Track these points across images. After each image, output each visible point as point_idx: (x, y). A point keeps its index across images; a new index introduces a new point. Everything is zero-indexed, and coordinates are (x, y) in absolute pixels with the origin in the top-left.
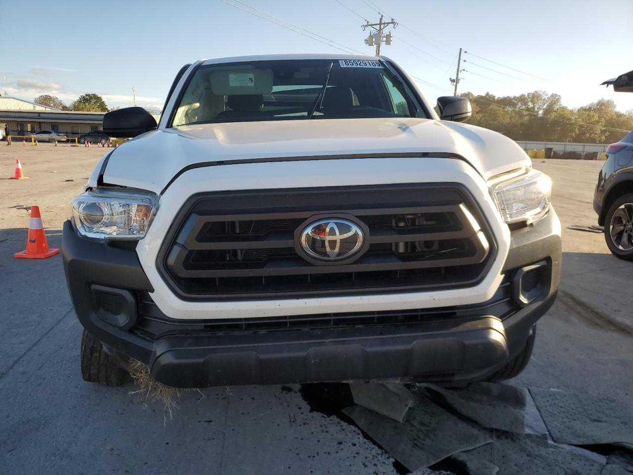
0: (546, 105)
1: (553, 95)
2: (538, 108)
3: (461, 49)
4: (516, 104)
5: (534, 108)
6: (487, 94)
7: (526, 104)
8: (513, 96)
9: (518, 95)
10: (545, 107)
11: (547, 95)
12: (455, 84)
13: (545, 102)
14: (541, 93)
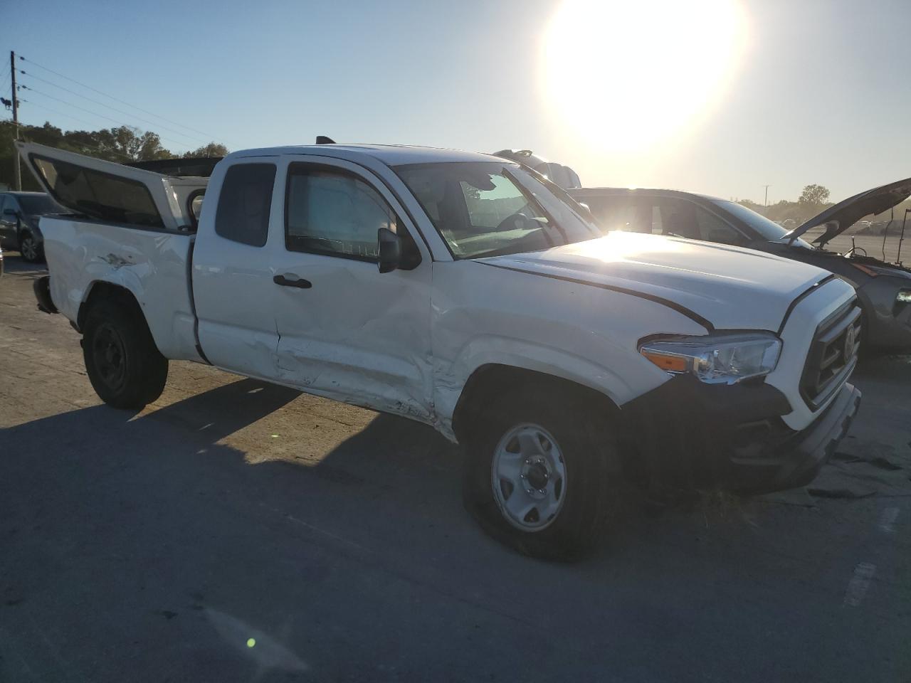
0: (141, 147)
1: (148, 134)
2: (131, 151)
3: (12, 53)
4: (97, 144)
5: (124, 150)
6: (47, 125)
7: (112, 143)
8: (90, 132)
9: (98, 130)
10: (140, 150)
11: (141, 133)
12: (11, 107)
13: (139, 143)
14: (132, 130)
